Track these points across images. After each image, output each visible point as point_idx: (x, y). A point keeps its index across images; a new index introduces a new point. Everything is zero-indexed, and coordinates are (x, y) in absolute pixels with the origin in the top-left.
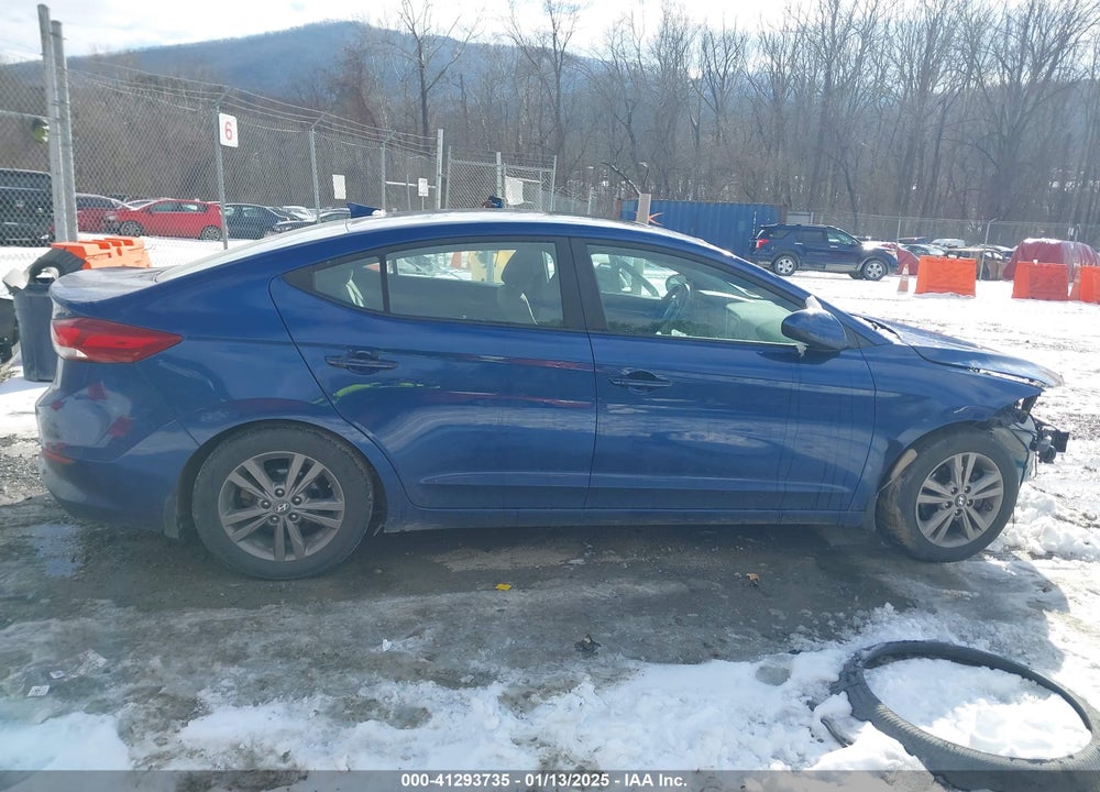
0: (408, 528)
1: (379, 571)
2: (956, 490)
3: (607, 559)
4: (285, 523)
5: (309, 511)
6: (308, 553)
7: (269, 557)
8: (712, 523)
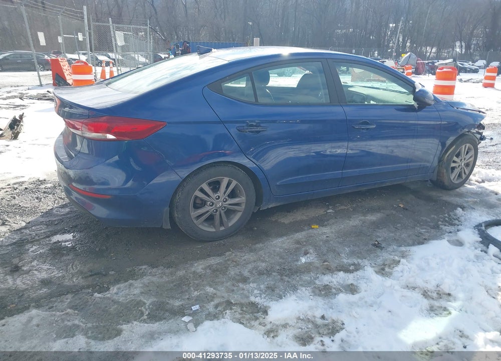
0: (270, 207)
1: (256, 228)
2: (461, 160)
3: (340, 208)
4: (220, 212)
5: (230, 205)
6: (230, 225)
7: (213, 230)
8: (384, 185)
